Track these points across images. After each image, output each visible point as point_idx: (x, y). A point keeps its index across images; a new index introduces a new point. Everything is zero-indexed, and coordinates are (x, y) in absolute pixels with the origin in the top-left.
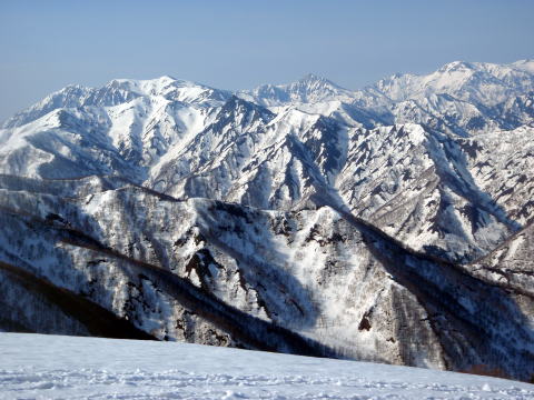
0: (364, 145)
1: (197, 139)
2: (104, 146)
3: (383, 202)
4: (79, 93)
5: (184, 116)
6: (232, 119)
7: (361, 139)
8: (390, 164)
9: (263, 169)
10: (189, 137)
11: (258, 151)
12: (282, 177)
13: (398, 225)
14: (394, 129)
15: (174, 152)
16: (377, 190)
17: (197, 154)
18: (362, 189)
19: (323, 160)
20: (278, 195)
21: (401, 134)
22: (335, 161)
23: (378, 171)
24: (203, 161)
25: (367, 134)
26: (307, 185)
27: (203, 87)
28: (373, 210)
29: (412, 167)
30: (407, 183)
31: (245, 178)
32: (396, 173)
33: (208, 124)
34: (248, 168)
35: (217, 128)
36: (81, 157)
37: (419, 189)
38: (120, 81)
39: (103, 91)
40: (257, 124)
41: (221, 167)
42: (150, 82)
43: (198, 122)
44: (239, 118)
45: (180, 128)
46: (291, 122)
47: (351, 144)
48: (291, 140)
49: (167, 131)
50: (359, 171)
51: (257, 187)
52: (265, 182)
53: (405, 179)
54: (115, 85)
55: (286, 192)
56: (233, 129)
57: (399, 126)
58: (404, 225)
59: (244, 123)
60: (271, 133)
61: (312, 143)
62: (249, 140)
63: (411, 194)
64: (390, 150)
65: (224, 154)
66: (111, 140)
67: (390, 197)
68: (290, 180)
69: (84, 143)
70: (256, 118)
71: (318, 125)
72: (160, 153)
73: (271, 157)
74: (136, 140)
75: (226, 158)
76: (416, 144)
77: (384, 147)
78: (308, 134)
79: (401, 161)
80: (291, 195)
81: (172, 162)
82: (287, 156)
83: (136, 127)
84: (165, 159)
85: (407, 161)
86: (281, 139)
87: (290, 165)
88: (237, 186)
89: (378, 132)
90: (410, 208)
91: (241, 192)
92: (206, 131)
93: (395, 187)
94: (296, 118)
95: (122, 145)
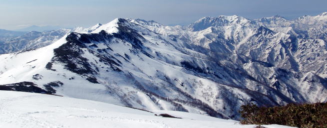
0: (304, 45)
1: (251, 38)
2: (223, 39)
3: (310, 63)
4: (210, 19)
5: (246, 30)
6: (261, 33)
7: (303, 43)
8: (313, 51)
9: (273, 50)
10: (248, 37)
11: (271, 44)
12: (279, 52)
13: (316, 71)
14: (314, 41)
15: (244, 41)
16: (309, 59)
17: (251, 42)
18: (303, 58)
19: (291, 48)
20: (278, 58)
21: (316, 42)
22: (295, 49)
23: (309, 53)
24: (253, 45)
25: (305, 41)
26: (287, 55)
27: (248, 19)
28: (307, 65)
29: (320, 53)
30: (318, 58)
31: (267, 52)
32: (315, 54)
33: (254, 34)
34: (268, 49)
35: (257, 35)
36: (218, 41)
37: (323, 60)
38: (222, 16)
39: (217, 19)
40: (269, 35)
41: (260, 48)
42: (230, 17)
43: (251, 33)
44: (264, 33)
45: (245, 34)
46: (282, 36)
47: (299, 44)
48: (281, 41)
49: (241, 35)
50: (302, 52)
51: (271, 55)
52: (274, 54)
53: (318, 56)
54: (220, 17)
55: (280, 57)
56: (262, 36)
57: (316, 40)
58: (318, 71)
59: (265, 34)
60: (275, 39)
61: (287, 43)
62: (268, 41)
63: (320, 62)
64: (313, 47)
65: (261, 44)
66: (224, 36)
67: (313, 62)
68: (281, 54)
69: (219, 37)
70: (269, 33)
71: (290, 38)
72: (239, 41)
73: (275, 46)
74: (232, 37)
75: (262, 45)
76: (322, 46)
77: (310, 46)
78: (286, 40)
79: (316, 51)
80: (282, 58)
81: (243, 44)
82: (280, 46)
83: (232, 33)
84: (240, 43)
85: (319, 51)
86: (278, 41)
87: (281, 49)
88: (265, 54)
89: (309, 41)
90: (321, 66)
91: (267, 56)
92: (253, 36)
93: (314, 59)
94: (283, 35)
95: (229, 38)
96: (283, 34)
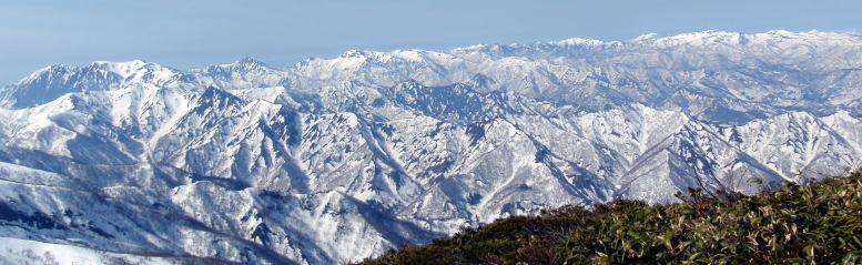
0: (315, 127)
1: (184, 119)
2: (109, 124)
3: (332, 169)
4: (64, 71)
5: (171, 100)
6: (211, 104)
7: (313, 123)
8: (335, 141)
9: (243, 145)
10: (177, 117)
11: (238, 131)
12: (259, 151)
13: (347, 186)
14: (336, 116)
15: (167, 128)
16: (328, 160)
17: (185, 130)
18: (316, 159)
19: (287, 138)
20: (257, 164)
21: (341, 120)
22: (294, 140)
23: (327, 146)
24: (191, 136)
25: (316, 119)
26: (278, 156)
27: (175, 71)
28: (326, 174)
29: (351, 144)
30: (348, 155)
31: (230, 151)
32: (340, 148)
33: (193, 106)
34: (232, 143)
35: (200, 111)
36: (94, 134)
37: (359, 160)
38: (100, 63)
39: (85, 70)
40: (231, 108)
41: (211, 143)
42: (126, 64)
43: (183, 105)
44: (217, 103)
45: (167, 109)
46: (261, 109)
47: (304, 126)
48: (262, 123)
49: (159, 111)
50: (313, 146)
51: (241, 158)
52: (246, 154)
53: (347, 152)
54: (96, 66)
55: (262, 162)
56: (212, 111)
57: (339, 114)
58: (351, 186)
59: (221, 107)
60: (246, 118)
61: (277, 125)
62: (230, 123)
63: (354, 164)
64: (334, 131)
65: (212, 133)
66: (111, 119)
67: (338, 165)
68: (265, 153)
69: (95, 122)
70: (230, 104)
71: (281, 112)
72: (154, 129)
73: (248, 136)
74: (134, 119)
75: (215, 135)
76: (352, 127)
77: (329, 129)
78: (274, 119)
79: (343, 139)
80: (266, 164)
81: (166, 136)
82: (261, 135)
83: (133, 108)
84: (158, 135)
85: (347, 139)
86: (255, 122)
87: (264, 141)
88: (225, 158)
89: (324, 118)
90: (355, 174)
91: (230, 163)
92: (191, 113)
93: (340, 158)
94: (264, 107)
95: (124, 123)
96: (265, 103)
